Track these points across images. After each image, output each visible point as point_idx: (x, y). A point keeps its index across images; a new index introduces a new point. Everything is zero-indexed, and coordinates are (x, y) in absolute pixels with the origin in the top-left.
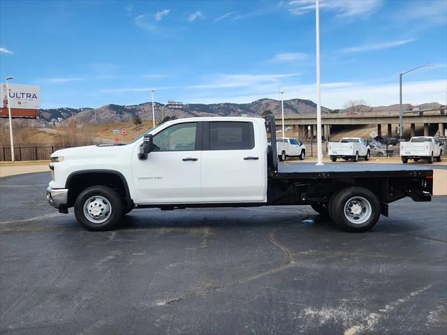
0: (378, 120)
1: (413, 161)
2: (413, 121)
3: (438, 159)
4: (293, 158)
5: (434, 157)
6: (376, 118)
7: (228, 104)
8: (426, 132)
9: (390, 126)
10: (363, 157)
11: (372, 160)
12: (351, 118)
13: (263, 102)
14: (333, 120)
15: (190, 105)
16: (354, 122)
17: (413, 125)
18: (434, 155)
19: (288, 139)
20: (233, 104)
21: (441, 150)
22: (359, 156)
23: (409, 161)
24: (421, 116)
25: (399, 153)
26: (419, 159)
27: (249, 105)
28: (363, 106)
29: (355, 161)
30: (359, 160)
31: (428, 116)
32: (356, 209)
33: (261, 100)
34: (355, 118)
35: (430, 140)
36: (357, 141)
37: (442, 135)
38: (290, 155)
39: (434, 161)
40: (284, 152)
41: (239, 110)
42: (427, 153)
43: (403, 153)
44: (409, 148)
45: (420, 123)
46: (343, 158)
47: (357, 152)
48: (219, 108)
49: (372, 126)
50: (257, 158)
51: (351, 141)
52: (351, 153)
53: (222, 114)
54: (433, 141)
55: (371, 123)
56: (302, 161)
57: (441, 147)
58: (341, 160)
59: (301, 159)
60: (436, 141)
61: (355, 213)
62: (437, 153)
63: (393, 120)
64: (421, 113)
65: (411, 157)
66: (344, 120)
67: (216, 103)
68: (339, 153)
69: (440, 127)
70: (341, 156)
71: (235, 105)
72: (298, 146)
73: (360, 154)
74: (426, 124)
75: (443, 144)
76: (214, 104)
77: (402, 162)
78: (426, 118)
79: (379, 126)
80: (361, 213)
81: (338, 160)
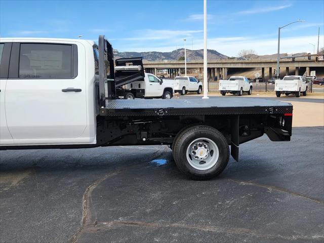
0: (262, 64)
1: (284, 95)
2: (288, 65)
3: (304, 94)
4: (192, 92)
5: (301, 92)
6: (260, 63)
7: (155, 52)
8: (297, 73)
9: (271, 69)
10: (246, 92)
11: (254, 94)
12: (242, 63)
13: (180, 51)
14: (229, 65)
15: (126, 53)
16: (244, 66)
17: (287, 68)
18: (301, 91)
19: (188, 77)
20: (158, 52)
21: (307, 87)
22: (243, 92)
23: (282, 95)
24: (294, 61)
25: (274, 89)
26: (290, 93)
27: (170, 53)
28: (253, 55)
29: (240, 95)
30: (243, 95)
31: (299, 62)
32: (202, 152)
33: (179, 50)
34: (245, 63)
35: (299, 79)
36: (242, 79)
37: (308, 75)
38: (189, 90)
39: (301, 95)
40: (184, 87)
41: (163, 57)
42: (295, 89)
43: (277, 89)
44: (282, 85)
45: (292, 67)
46: (231, 93)
47: (242, 88)
48: (148, 56)
49: (258, 69)
50: (79, 90)
51: (238, 79)
52: (236, 89)
53: (150, 59)
54: (301, 79)
55: (257, 66)
56: (199, 95)
57: (307, 84)
58: (229, 94)
59: (199, 93)
60: (304, 80)
61: (200, 157)
62: (304, 89)
63: (273, 64)
64: (294, 59)
65: (283, 92)
66: (237, 65)
67: (146, 52)
68: (227, 89)
69: (308, 69)
70: (229, 91)
71: (160, 53)
72: (196, 83)
73: (244, 90)
74: (297, 68)
75: (309, 82)
76: (145, 53)
77: (276, 96)
78: (297, 63)
79: (263, 69)
80: (207, 157)
81: (226, 94)
